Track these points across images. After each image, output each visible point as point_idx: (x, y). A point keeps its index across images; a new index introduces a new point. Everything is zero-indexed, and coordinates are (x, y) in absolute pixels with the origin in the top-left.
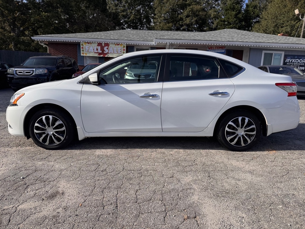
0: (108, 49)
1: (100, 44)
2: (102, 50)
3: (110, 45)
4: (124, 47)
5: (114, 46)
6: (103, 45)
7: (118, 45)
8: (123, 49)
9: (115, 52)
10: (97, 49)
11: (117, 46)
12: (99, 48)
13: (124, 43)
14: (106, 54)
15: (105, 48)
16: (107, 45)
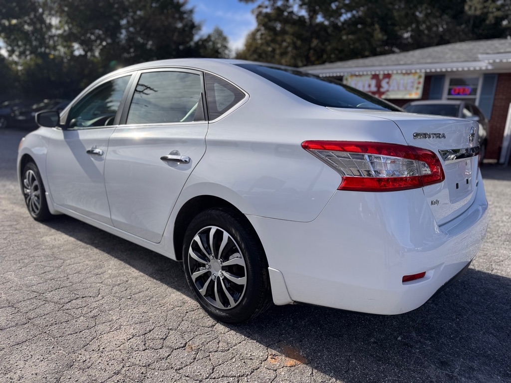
0: (388, 83)
1: (375, 76)
2: (379, 86)
3: (394, 77)
4: (420, 77)
5: (401, 77)
6: (381, 77)
7: (408, 74)
8: (417, 81)
9: (401, 88)
10: (369, 86)
11: (406, 77)
12: (373, 83)
13: (421, 70)
14: (383, 93)
15: (384, 84)
16: (388, 76)
